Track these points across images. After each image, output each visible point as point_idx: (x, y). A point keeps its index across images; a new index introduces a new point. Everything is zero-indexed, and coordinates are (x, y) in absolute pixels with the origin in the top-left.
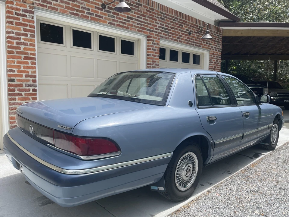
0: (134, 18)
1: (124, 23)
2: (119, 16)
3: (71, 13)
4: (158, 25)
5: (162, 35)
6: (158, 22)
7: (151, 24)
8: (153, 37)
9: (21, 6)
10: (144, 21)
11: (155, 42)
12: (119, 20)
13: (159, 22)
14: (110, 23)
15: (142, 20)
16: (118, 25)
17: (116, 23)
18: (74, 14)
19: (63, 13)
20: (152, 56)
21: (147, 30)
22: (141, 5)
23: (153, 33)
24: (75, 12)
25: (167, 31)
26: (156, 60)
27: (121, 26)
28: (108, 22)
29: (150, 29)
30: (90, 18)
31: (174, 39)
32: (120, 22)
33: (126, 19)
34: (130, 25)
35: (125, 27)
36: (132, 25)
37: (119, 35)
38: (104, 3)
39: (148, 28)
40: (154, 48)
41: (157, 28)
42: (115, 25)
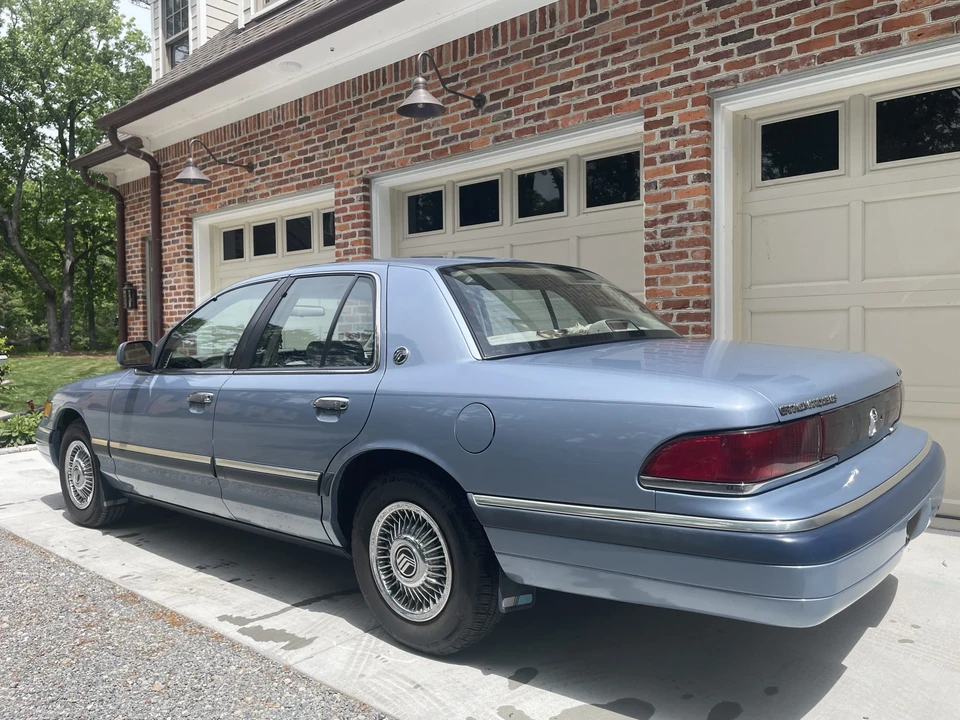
0: (574, 79)
1: (540, 116)
2: (525, 103)
3: (414, 160)
4: (690, 45)
5: (723, 75)
6: (692, 30)
7: (652, 62)
8: (666, 109)
9: (348, 185)
10: (615, 67)
11: (676, 125)
12: (522, 116)
13: (702, 29)
14: (497, 139)
15: (610, 68)
16: (520, 133)
17: (512, 130)
18: (420, 158)
19: (404, 166)
20: (664, 187)
21: (635, 92)
22: (604, 17)
23: (667, 89)
24: (422, 152)
25: (760, 41)
26: (683, 200)
27: (532, 130)
28: (491, 137)
29: (648, 83)
30: (449, 152)
31: (817, 52)
32: (526, 119)
33: (547, 98)
34: (558, 112)
35: (541, 128)
36: (567, 109)
37: (575, 152)
38: (479, 91)
39: (642, 83)
40: (673, 149)
41: (692, 56)
42: (509, 136)
